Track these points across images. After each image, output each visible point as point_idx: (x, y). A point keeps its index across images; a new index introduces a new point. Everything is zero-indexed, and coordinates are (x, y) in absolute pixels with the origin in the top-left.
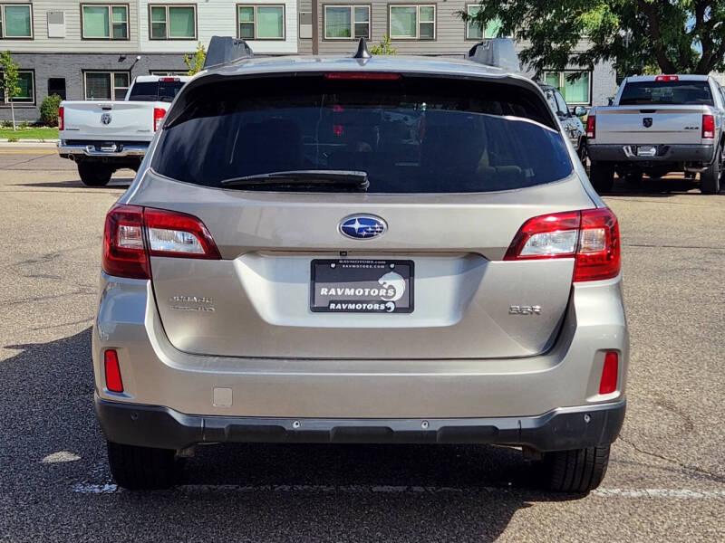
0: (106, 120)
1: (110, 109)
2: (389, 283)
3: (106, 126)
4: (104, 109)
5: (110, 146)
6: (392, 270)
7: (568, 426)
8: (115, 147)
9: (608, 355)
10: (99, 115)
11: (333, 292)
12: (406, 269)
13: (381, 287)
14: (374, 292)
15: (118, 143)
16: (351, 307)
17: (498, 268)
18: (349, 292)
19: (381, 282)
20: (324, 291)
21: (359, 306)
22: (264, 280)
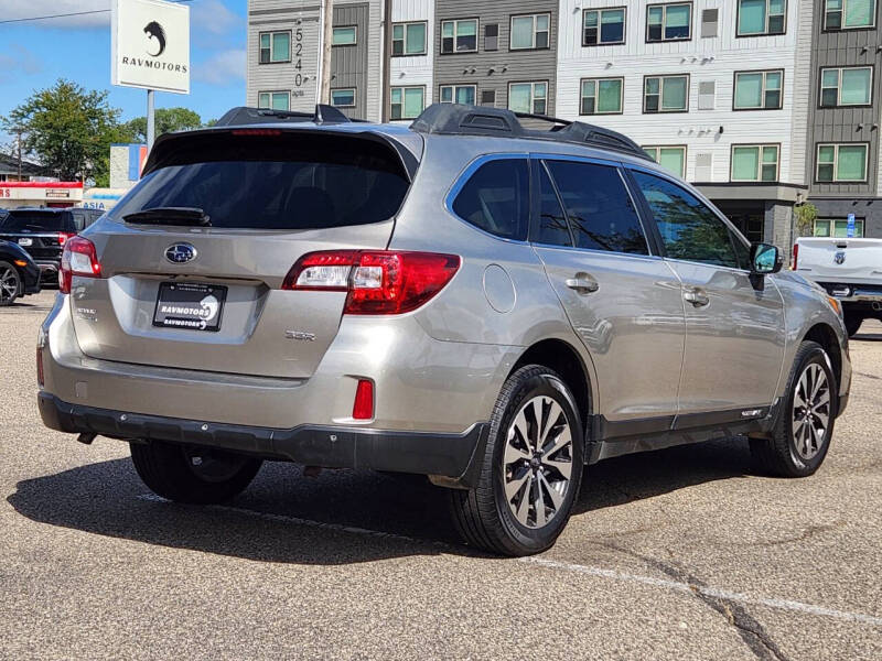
0: (840, 259)
1: (845, 247)
2: (208, 304)
3: (840, 266)
4: (839, 247)
5: (843, 289)
6: (211, 294)
7: (313, 442)
8: (847, 291)
9: (360, 382)
10: (833, 254)
11: (169, 310)
12: (221, 293)
13: (200, 308)
14: (196, 312)
15: (851, 286)
16: (178, 323)
17: (277, 296)
18: (180, 311)
19: (202, 303)
20: (164, 309)
21: (183, 323)
22: (128, 297)
